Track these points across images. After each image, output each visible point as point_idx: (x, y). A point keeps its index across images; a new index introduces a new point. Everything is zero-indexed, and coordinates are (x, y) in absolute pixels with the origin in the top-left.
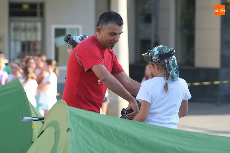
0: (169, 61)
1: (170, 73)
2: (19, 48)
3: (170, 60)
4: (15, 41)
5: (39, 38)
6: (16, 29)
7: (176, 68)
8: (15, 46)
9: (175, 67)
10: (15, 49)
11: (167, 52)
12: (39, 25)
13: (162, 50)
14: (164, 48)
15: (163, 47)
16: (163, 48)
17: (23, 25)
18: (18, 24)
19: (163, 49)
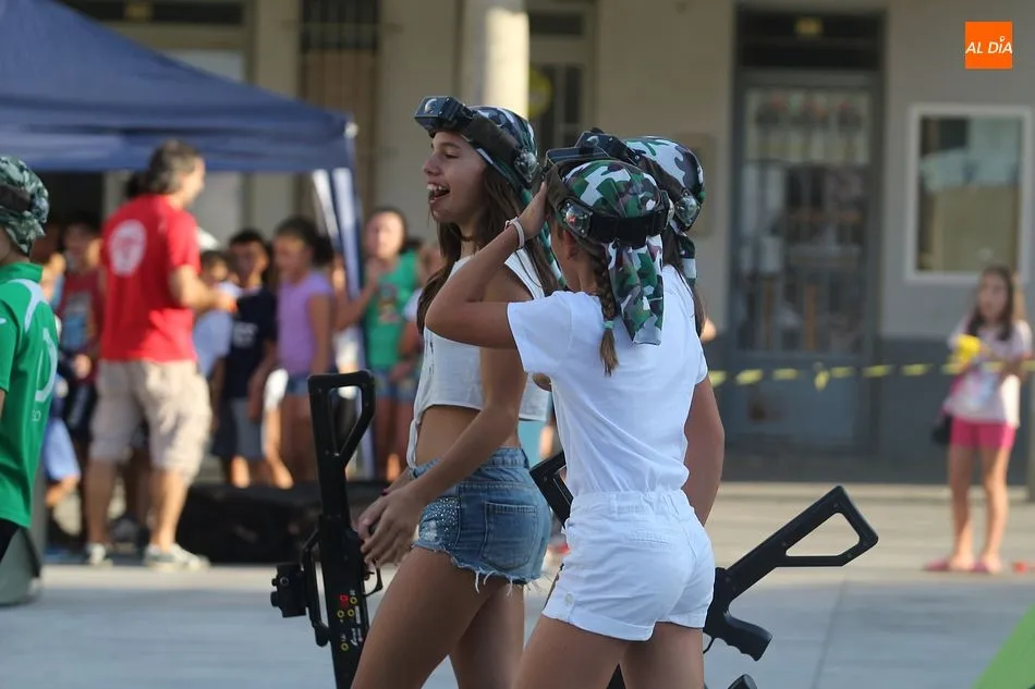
0: (624, 253)
1: (623, 306)
2: (775, 197)
3: (631, 250)
4: (764, 164)
5: (862, 157)
6: (768, 119)
7: (653, 289)
8: (763, 183)
9: (650, 283)
10: (762, 200)
11: (633, 212)
12: (862, 104)
13: (617, 200)
14: (631, 191)
15: (629, 184)
16: (623, 190)
17: (796, 100)
18: (777, 97)
19: (621, 194)
